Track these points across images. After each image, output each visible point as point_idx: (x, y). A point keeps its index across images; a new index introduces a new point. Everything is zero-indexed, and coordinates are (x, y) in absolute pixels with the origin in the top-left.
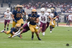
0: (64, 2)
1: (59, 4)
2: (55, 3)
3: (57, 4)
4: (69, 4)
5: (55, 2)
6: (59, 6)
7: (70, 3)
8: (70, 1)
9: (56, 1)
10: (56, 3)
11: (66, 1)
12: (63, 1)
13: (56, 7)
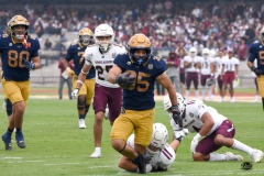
0: (91, 11)
1: (75, 19)
2: (60, 13)
3: (67, 19)
4: (111, 17)
5: (60, 9)
6: (75, 24)
7: (116, 16)
8: (116, 6)
9: (64, 7)
10: (64, 14)
11: (99, 7)
12: (88, 8)
13: (64, 30)
